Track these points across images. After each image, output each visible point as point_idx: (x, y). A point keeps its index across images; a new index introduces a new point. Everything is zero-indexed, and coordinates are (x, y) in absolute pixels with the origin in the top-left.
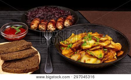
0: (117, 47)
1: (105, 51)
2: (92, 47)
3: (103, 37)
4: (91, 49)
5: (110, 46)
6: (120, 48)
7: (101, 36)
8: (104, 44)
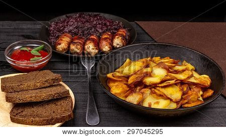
0: (203, 81)
2: (162, 82)
4: (160, 85)
5: (192, 80)
7: (175, 63)
8: (182, 77)
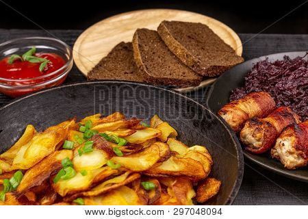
0: (193, 162)
1: (149, 191)
2: (95, 184)
3: (142, 129)
4: (90, 193)
5: (170, 167)
6: (207, 169)
7: (132, 127)
8: (143, 162)
